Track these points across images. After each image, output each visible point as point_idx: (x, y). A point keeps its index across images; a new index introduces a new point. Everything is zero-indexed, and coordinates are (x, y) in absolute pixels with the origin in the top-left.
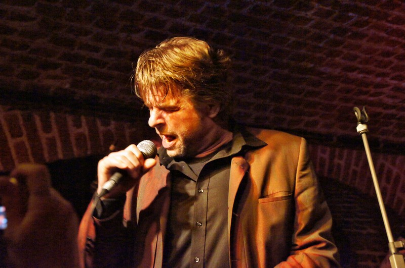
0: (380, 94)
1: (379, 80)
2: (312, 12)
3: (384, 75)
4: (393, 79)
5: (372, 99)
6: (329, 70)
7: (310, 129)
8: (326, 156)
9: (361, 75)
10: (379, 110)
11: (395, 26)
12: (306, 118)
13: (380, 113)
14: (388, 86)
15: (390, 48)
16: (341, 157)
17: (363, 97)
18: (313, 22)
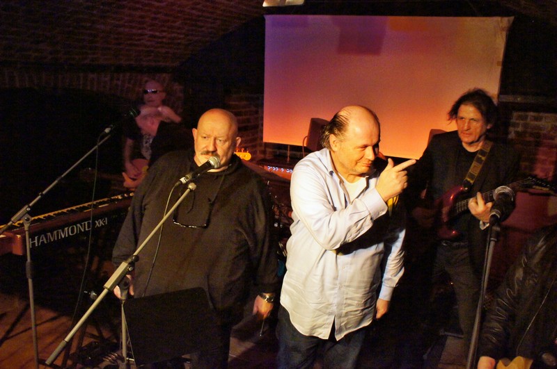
0: (141, 40)
1: (140, 31)
3: (143, 29)
4: (150, 30)
5: (136, 42)
6: (103, 27)
7: (94, 63)
8: (107, 79)
9: (127, 30)
10: (141, 49)
12: (91, 57)
13: (142, 50)
14: (146, 35)
15: (143, 13)
16: (118, 79)
17: (130, 42)
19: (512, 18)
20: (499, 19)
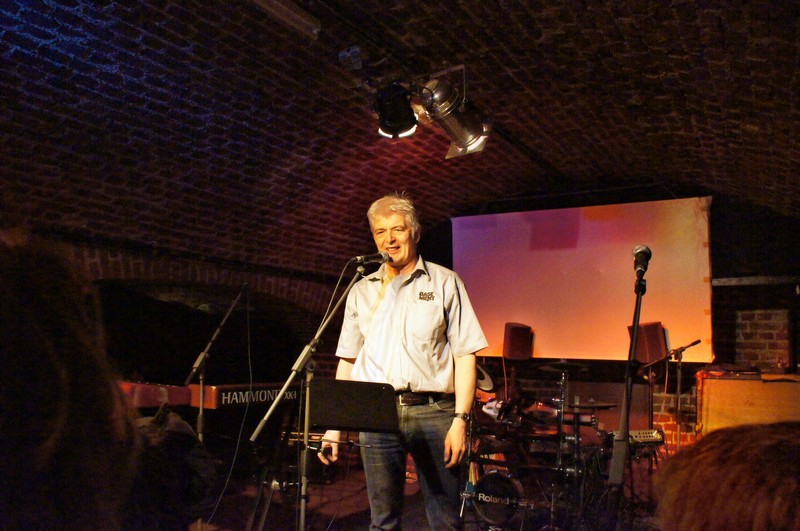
0: (322, 241)
2: (272, 180)
3: (325, 228)
4: (331, 231)
5: (317, 244)
6: (286, 222)
7: (274, 265)
11: (330, 195)
12: (271, 257)
13: (323, 255)
16: (296, 286)
17: (311, 243)
18: (272, 187)
19: (710, 198)
20: (697, 199)
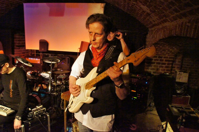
19: (105, 4)
20: (101, 4)
